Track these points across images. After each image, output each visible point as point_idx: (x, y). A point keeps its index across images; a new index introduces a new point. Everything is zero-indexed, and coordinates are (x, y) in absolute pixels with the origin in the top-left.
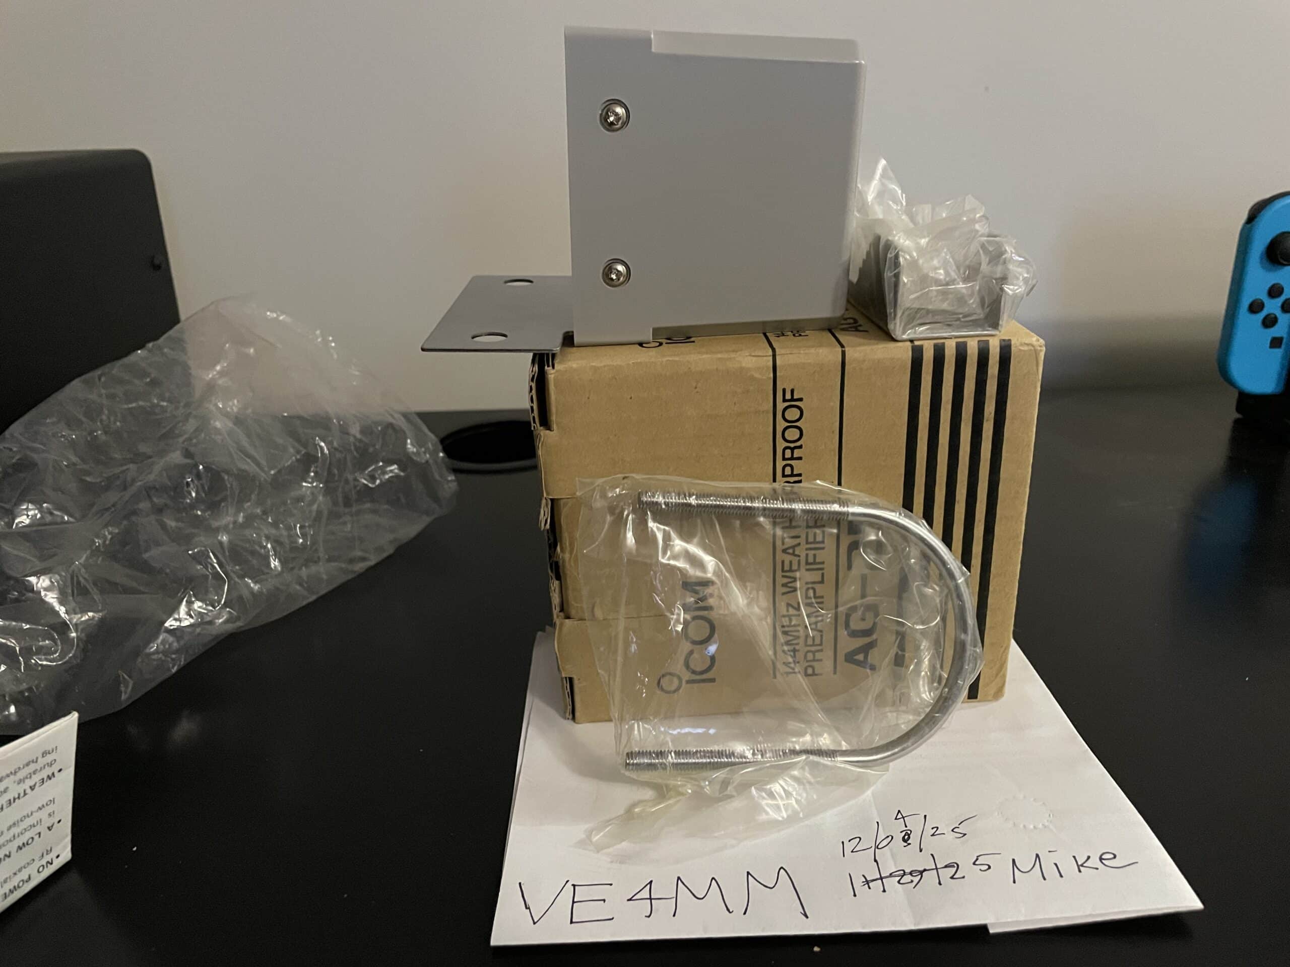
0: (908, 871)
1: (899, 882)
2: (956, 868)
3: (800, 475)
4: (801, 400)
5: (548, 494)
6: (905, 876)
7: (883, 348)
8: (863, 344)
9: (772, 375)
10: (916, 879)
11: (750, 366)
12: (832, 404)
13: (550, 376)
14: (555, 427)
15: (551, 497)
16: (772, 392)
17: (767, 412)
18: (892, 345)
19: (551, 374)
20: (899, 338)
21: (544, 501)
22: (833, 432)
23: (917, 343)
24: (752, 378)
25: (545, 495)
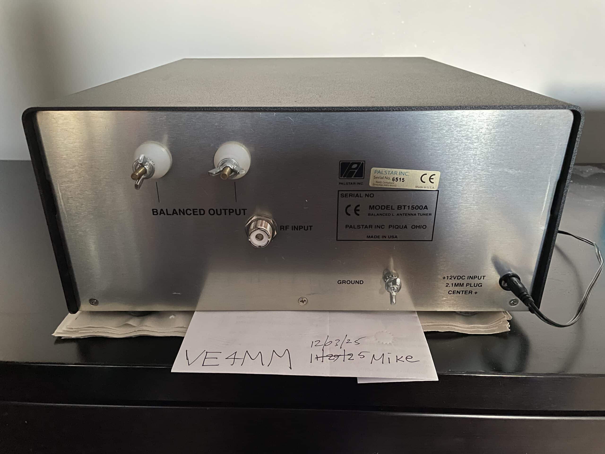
0: (333, 355)
1: (329, 359)
2: (351, 356)
6: (332, 357)
10: (336, 358)
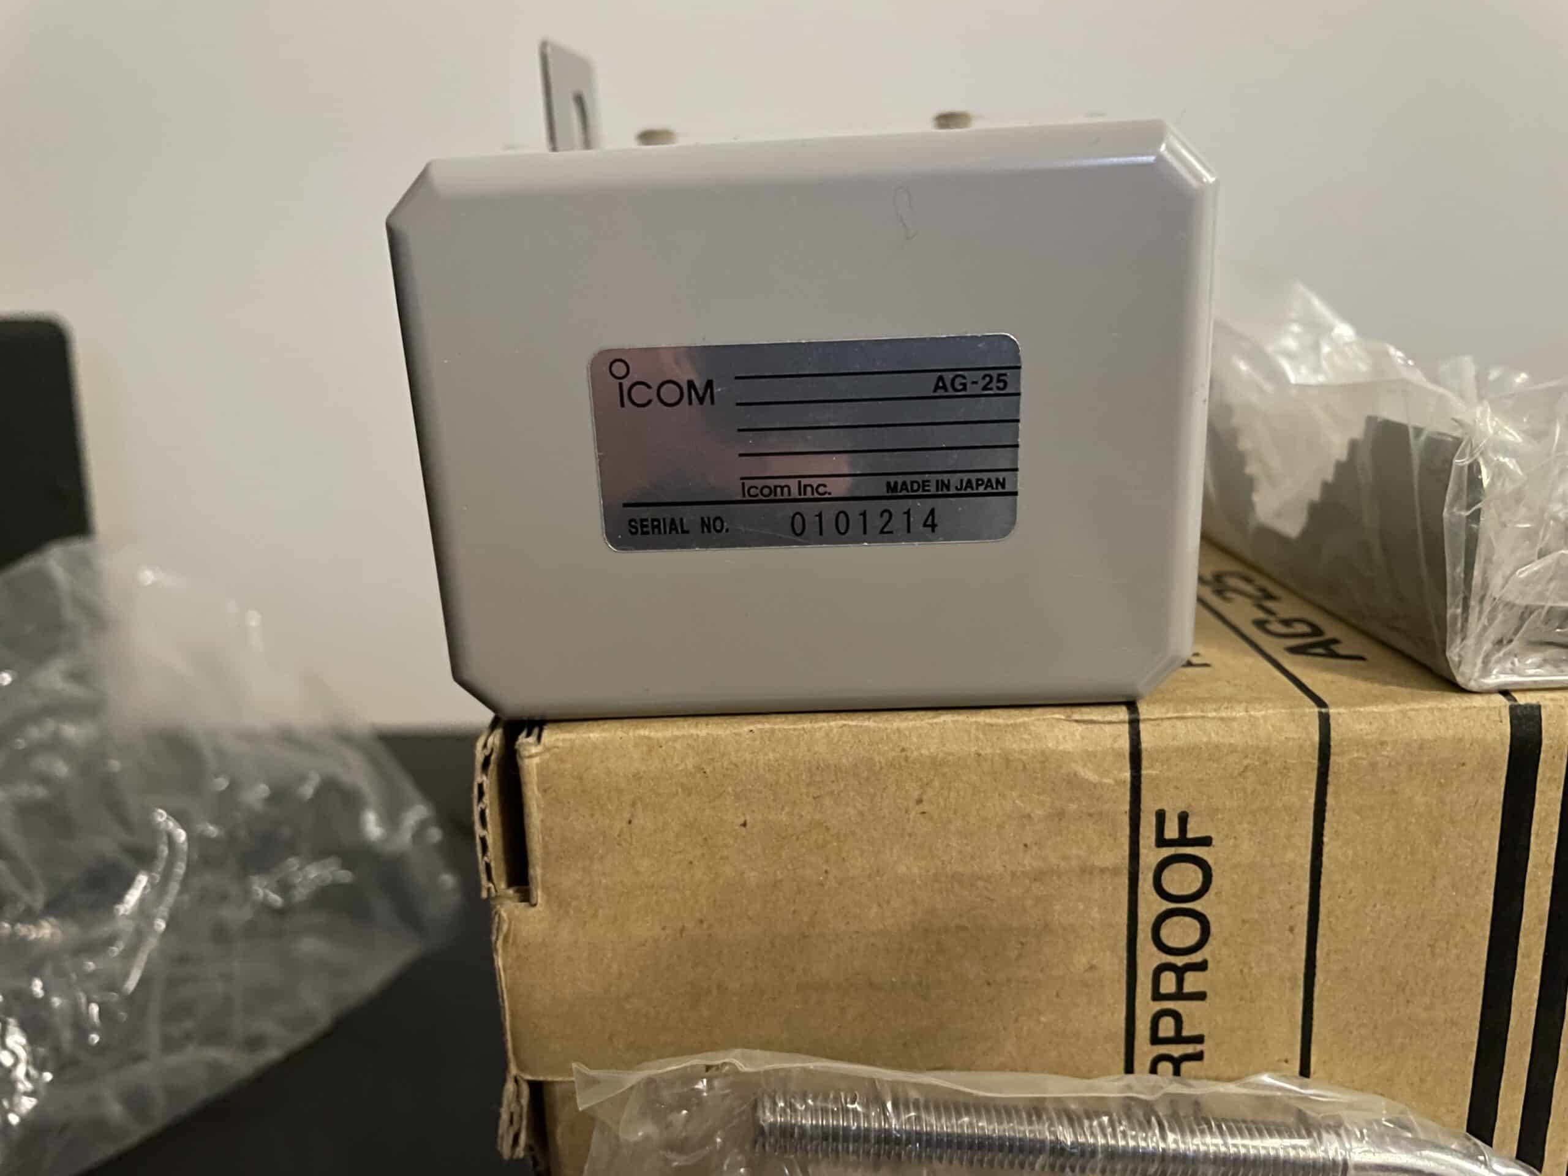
3: (1199, 1039)
4: (1206, 841)
5: (521, 1067)
7: (1431, 710)
8: (1377, 700)
9: (1127, 775)
11: (1068, 746)
12: (1290, 855)
13: (527, 761)
14: (539, 895)
15: (529, 1078)
16: (1126, 820)
17: (1115, 871)
18: (1455, 702)
19: (531, 757)
20: (1472, 685)
21: (510, 1086)
22: (1291, 930)
23: (1522, 699)
24: (1073, 782)
25: (513, 1070)
